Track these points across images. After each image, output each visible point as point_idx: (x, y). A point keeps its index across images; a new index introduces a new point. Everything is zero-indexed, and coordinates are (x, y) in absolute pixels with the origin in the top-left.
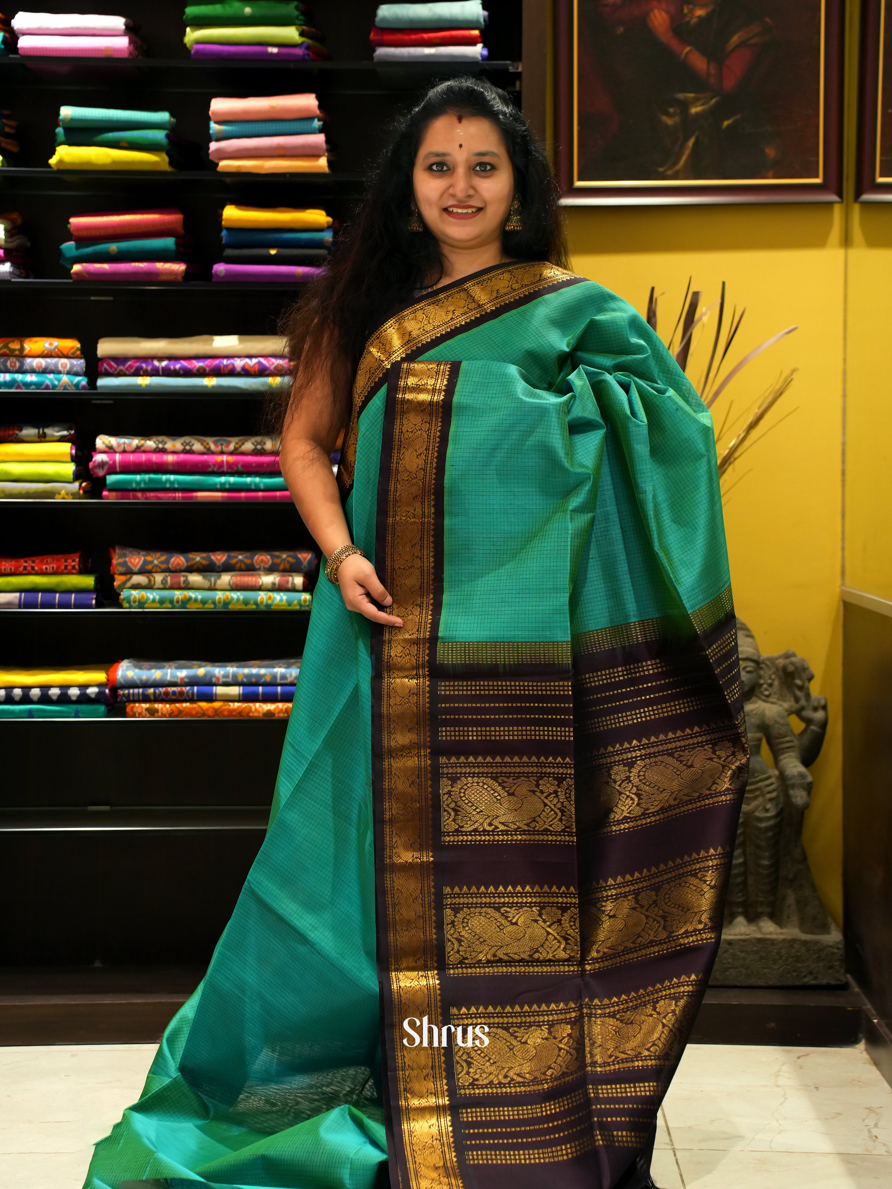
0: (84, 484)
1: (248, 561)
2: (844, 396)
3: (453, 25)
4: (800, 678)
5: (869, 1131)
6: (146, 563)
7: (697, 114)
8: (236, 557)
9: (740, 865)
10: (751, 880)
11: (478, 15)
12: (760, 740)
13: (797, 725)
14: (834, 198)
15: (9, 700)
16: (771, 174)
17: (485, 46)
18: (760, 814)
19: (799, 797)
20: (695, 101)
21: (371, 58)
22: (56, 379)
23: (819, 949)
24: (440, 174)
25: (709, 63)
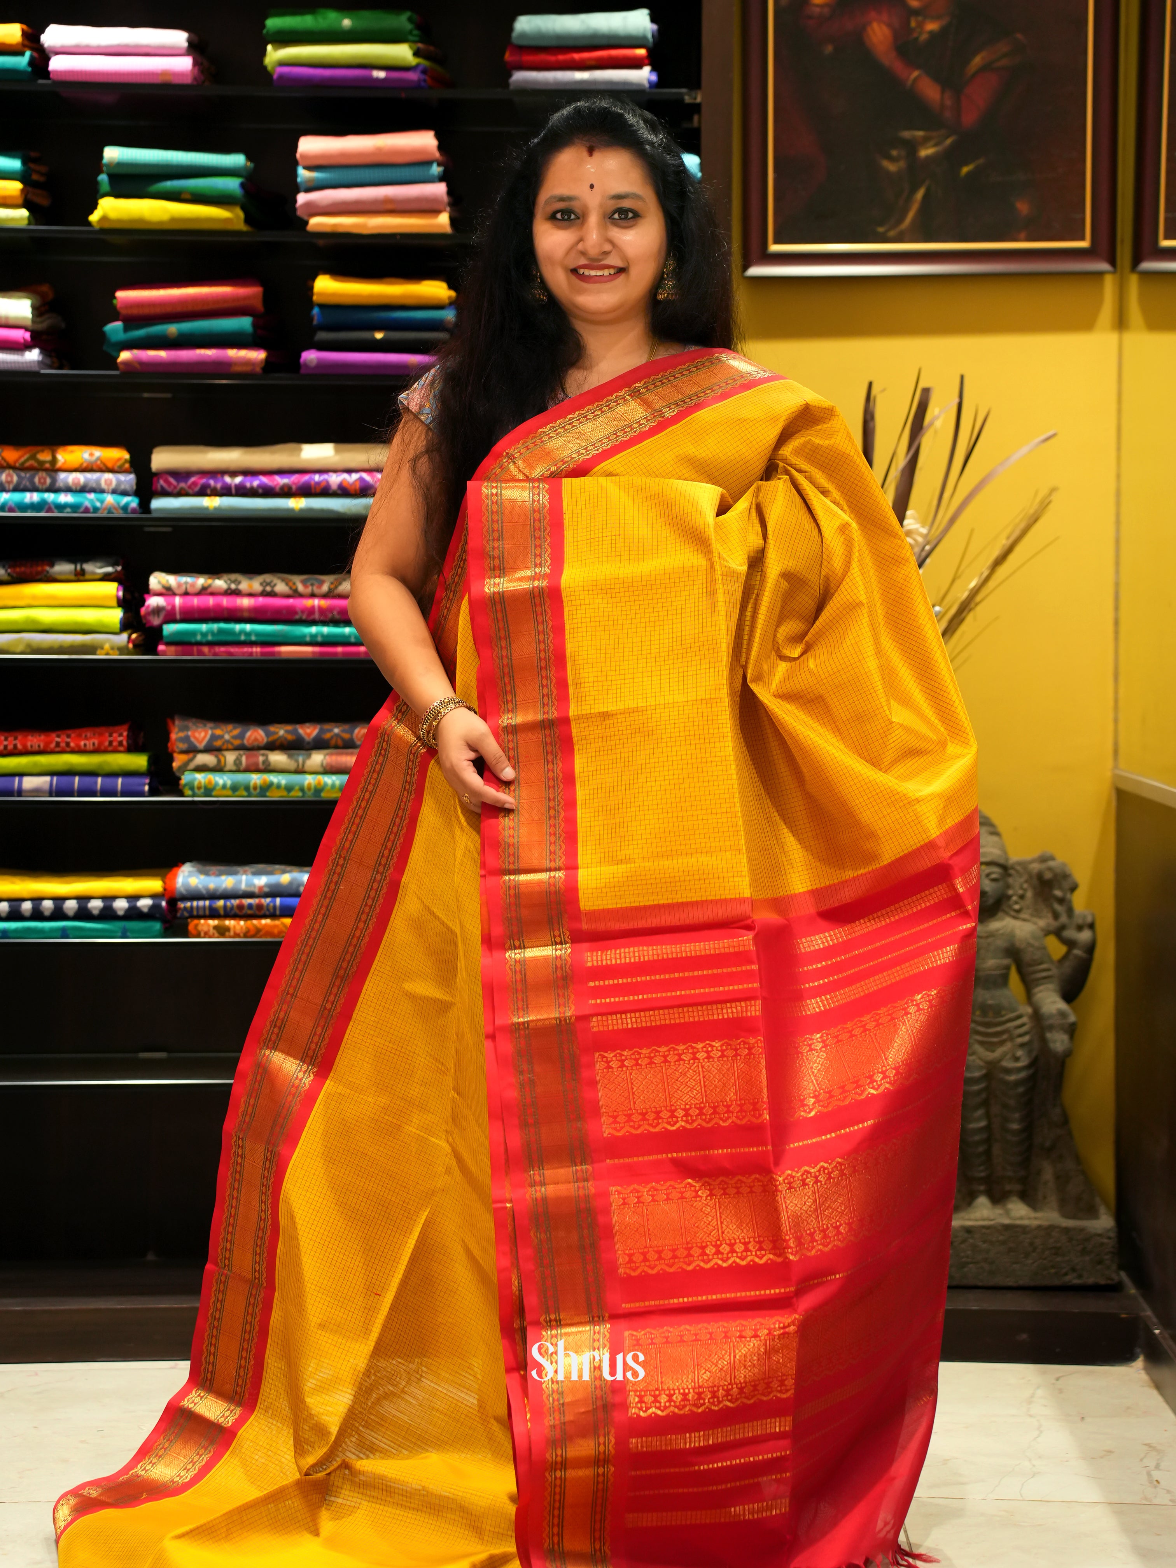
0: (134, 636)
1: (346, 736)
2: (1118, 522)
3: (612, 42)
4: (1060, 888)
5: (1149, 1474)
6: (214, 737)
7: (928, 158)
8: (332, 730)
9: (981, 1130)
10: (996, 1150)
11: (645, 29)
12: (1008, 968)
13: (1057, 949)
14: (1105, 266)
16: (1023, 235)
17: (653, 70)
18: (1008, 1064)
19: (1058, 1041)
20: (925, 141)
21: (507, 85)
22: (98, 500)
23: (1084, 1240)
24: (566, 223)
25: (943, 92)
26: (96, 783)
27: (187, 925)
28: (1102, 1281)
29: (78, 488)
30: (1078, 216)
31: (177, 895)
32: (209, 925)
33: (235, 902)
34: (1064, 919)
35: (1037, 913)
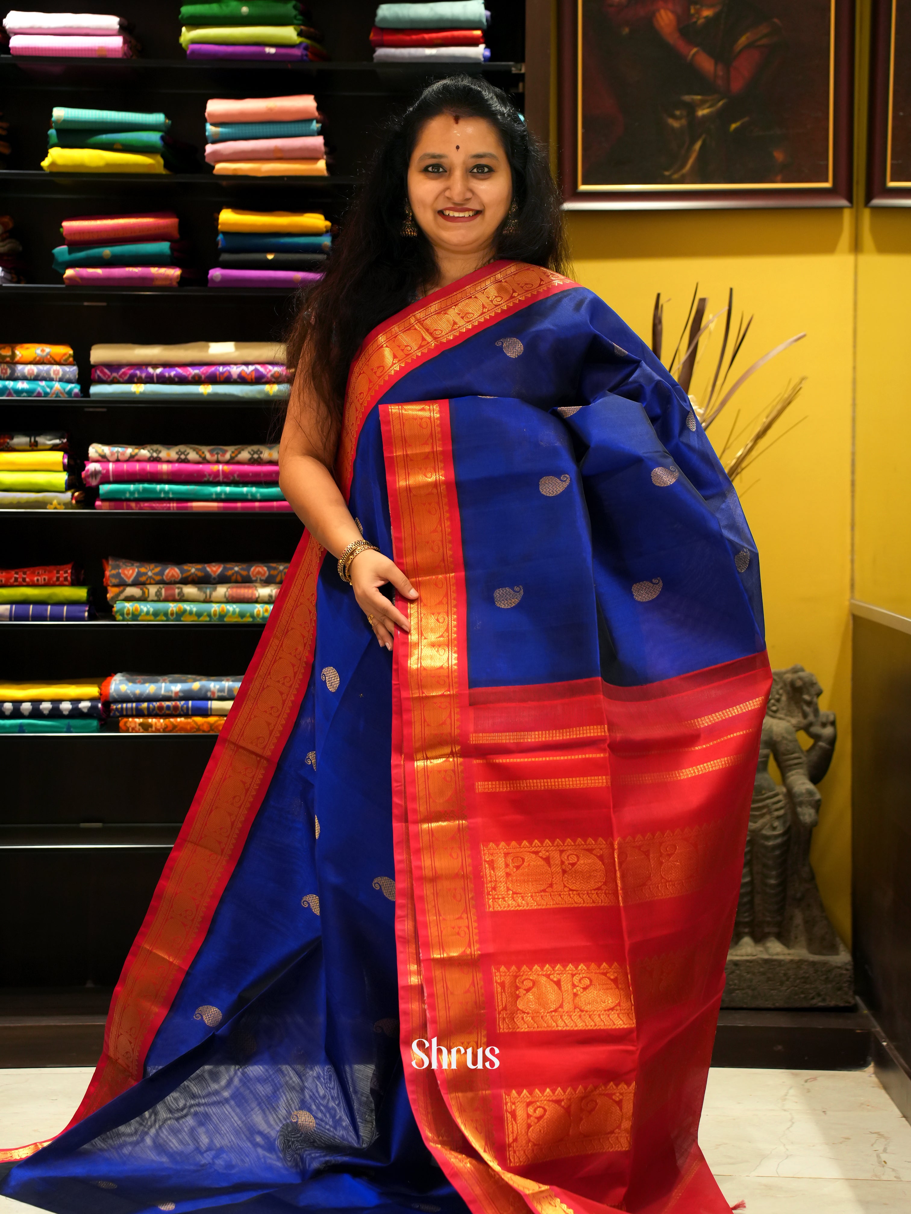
1: (244, 573)
3: (455, 25)
4: (808, 693)
5: (878, 1156)
6: (139, 574)
7: (704, 116)
8: (232, 569)
9: (746, 884)
10: (758, 900)
11: (481, 15)
12: (767, 756)
13: (805, 741)
14: (844, 202)
16: (779, 178)
17: (487, 47)
18: (767, 832)
19: (807, 814)
20: (702, 103)
21: (371, 58)
22: (48, 386)
23: (828, 970)
24: (437, 175)
25: (716, 64)
26: (46, 610)
27: (118, 722)
28: (842, 1004)
29: (32, 377)
30: (822, 163)
31: (111, 700)
32: (135, 722)
33: (156, 704)
34: (811, 718)
35: (790, 714)
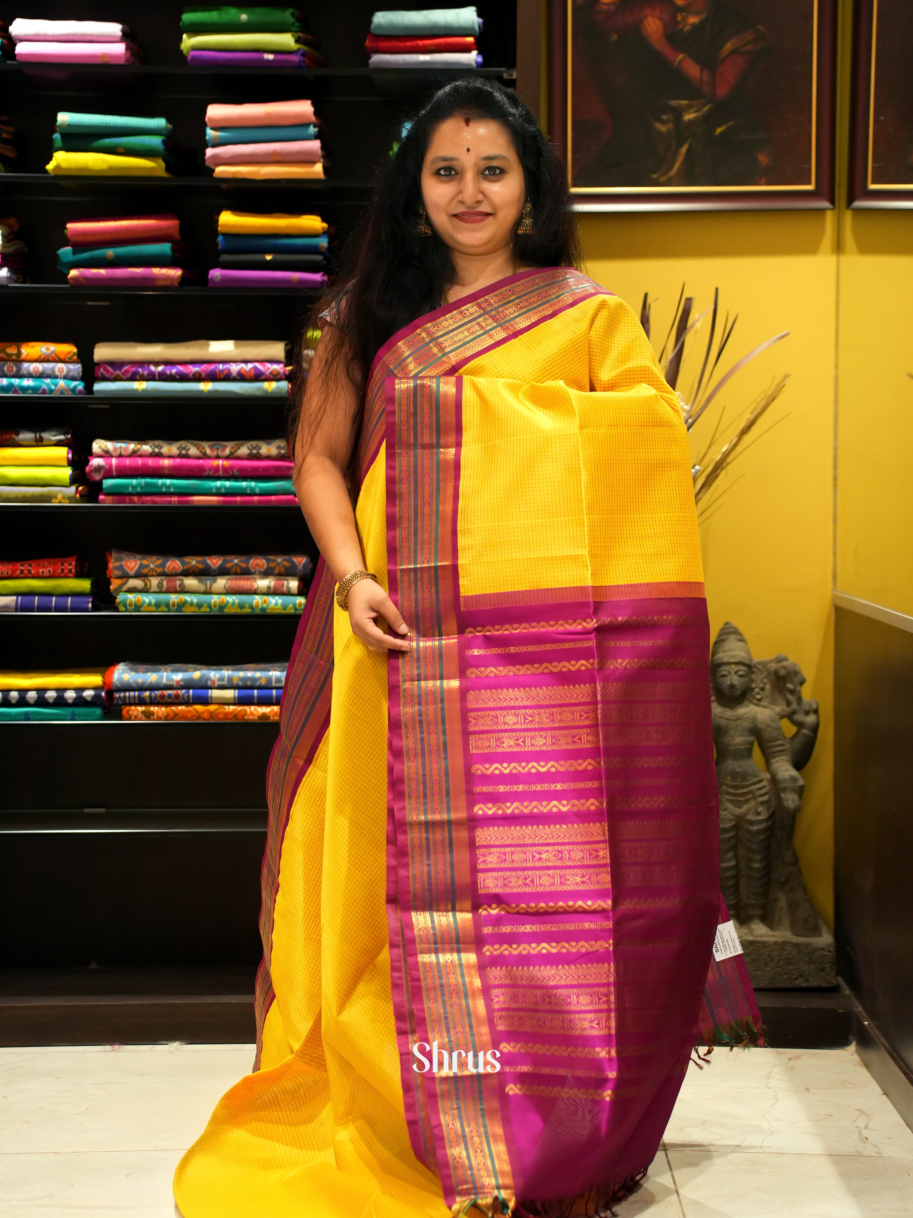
0: (80, 488)
1: (243, 565)
2: (836, 401)
3: (448, 32)
4: (792, 682)
5: (860, 1133)
6: (142, 566)
7: (690, 121)
8: (232, 561)
9: (731, 868)
10: (743, 883)
11: (473, 22)
12: (752, 744)
14: (826, 204)
15: (6, 703)
16: (763, 181)
17: (479, 53)
18: (752, 817)
19: (790, 800)
20: (688, 108)
21: (367, 64)
22: (53, 384)
23: (811, 952)
24: (449, 178)
25: (702, 69)
26: (51, 601)
27: (121, 710)
28: (824, 985)
29: (38, 375)
30: (805, 166)
31: (114, 688)
32: (138, 710)
33: (158, 693)
34: (794, 706)
35: (774, 702)
